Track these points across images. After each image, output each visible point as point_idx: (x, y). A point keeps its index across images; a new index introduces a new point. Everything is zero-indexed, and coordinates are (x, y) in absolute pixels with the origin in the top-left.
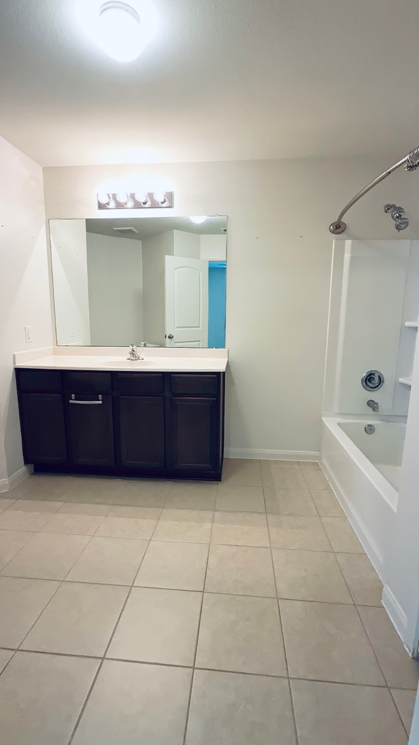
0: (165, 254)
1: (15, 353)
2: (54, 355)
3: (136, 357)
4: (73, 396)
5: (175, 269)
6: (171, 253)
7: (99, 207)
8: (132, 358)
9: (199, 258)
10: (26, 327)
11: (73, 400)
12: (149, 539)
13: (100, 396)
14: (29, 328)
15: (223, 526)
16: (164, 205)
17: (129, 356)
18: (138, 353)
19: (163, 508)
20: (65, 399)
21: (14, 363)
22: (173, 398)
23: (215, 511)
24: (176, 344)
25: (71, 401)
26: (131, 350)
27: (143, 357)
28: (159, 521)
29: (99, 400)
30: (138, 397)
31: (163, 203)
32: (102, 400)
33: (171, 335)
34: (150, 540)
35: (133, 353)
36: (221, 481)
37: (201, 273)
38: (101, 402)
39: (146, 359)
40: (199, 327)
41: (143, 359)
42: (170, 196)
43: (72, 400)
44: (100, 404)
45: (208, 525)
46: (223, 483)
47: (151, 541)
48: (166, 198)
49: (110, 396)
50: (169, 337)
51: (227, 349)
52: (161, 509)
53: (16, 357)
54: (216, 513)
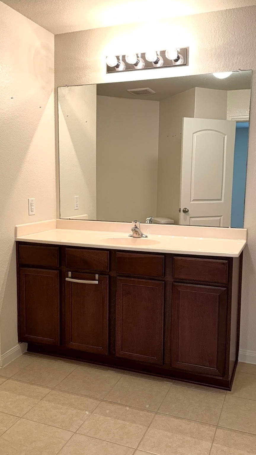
0: (184, 117)
1: (17, 226)
2: (56, 228)
3: (139, 235)
4: (70, 273)
5: (194, 133)
6: (191, 115)
7: (107, 71)
8: (135, 235)
9: (226, 119)
10: (29, 199)
11: (70, 278)
12: (135, 447)
13: (97, 276)
14: (32, 201)
15: (225, 448)
16: (178, 63)
17: (131, 233)
18: (141, 230)
19: (156, 413)
20: (62, 276)
21: (16, 236)
22: (176, 284)
23: (217, 427)
24: (191, 219)
25: (67, 279)
26: (134, 226)
27: (147, 235)
28: (149, 429)
29: (95, 280)
30: (136, 280)
31: (176, 60)
32: (99, 280)
33: (186, 209)
34: (136, 450)
35: (135, 230)
36: (230, 390)
37: (226, 137)
38: (97, 282)
39: (150, 237)
40: (220, 200)
41: (146, 237)
42: (184, 53)
43: (68, 277)
44: (96, 284)
45: (206, 445)
46: (232, 394)
47: (137, 452)
48: (179, 55)
49: (108, 276)
50: (184, 211)
51: (246, 229)
52: (153, 414)
53: (18, 230)
54: (219, 431)
